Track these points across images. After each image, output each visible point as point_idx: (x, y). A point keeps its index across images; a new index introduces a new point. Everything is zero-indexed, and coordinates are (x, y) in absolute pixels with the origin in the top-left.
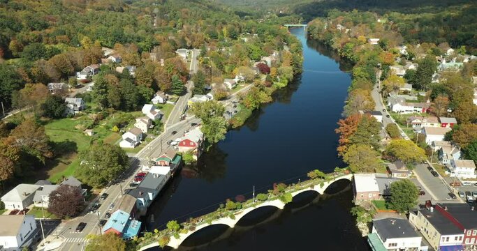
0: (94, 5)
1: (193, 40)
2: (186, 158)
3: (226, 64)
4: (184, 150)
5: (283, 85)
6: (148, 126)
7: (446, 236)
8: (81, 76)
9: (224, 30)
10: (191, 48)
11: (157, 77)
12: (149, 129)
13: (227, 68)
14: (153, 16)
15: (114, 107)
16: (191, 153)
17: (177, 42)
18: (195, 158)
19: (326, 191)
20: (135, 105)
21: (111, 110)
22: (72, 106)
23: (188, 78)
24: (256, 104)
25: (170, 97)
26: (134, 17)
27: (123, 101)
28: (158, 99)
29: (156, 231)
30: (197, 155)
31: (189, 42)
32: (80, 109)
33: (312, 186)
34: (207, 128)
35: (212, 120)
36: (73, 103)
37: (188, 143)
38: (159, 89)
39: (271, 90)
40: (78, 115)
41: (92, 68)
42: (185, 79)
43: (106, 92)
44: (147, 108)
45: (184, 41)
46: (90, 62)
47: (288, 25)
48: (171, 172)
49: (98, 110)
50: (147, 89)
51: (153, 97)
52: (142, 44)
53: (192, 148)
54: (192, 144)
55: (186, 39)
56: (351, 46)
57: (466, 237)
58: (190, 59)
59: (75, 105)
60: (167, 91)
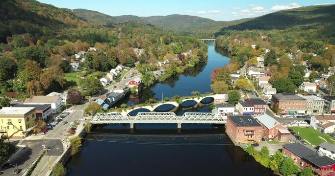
0: (82, 25)
1: (142, 43)
2: (132, 90)
3: (160, 55)
4: (131, 86)
5: (192, 66)
6: (113, 77)
7: (246, 108)
8: (78, 56)
9: (161, 39)
10: (140, 48)
11: (119, 57)
12: (113, 79)
13: (159, 57)
14: (118, 32)
15: (95, 68)
16: (135, 88)
17: (132, 44)
18: (137, 90)
19: (201, 102)
20: (106, 69)
21: (94, 70)
22: (74, 67)
23: (137, 60)
24: (174, 72)
25: (126, 67)
26: (106, 31)
27: (100, 65)
28: (119, 67)
29: (116, 107)
30: (138, 89)
31: (139, 44)
32: (78, 69)
33: (193, 98)
34: (144, 77)
35: (147, 73)
36: (74, 65)
37: (133, 82)
38: (120, 63)
39: (184, 68)
40: (77, 71)
41: (83, 53)
42: (135, 60)
43: (92, 60)
44: (113, 71)
45: (136, 43)
46: (82, 50)
47: (203, 40)
48: (124, 93)
49: (87, 70)
50: (113, 62)
51: (116, 67)
52: (111, 43)
53: (135, 85)
54: (135, 83)
55: (137, 42)
56: (237, 48)
57: (255, 108)
58: (139, 52)
59: (75, 66)
60: (125, 65)
